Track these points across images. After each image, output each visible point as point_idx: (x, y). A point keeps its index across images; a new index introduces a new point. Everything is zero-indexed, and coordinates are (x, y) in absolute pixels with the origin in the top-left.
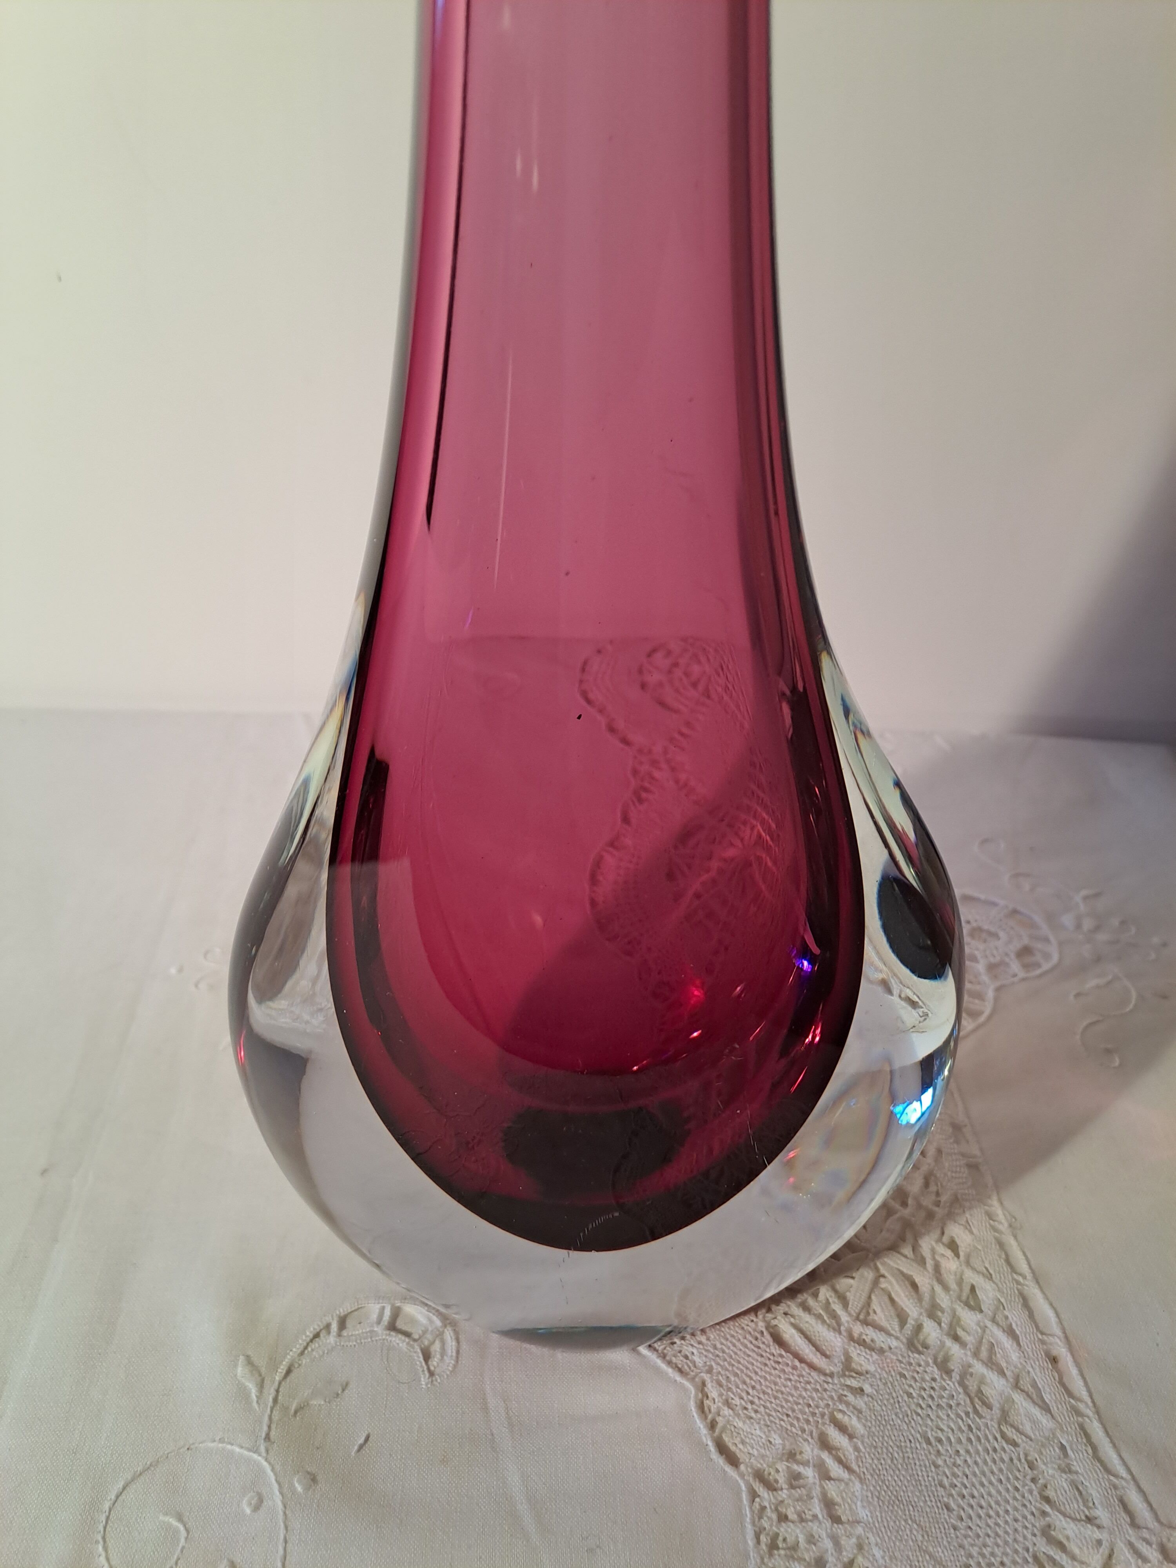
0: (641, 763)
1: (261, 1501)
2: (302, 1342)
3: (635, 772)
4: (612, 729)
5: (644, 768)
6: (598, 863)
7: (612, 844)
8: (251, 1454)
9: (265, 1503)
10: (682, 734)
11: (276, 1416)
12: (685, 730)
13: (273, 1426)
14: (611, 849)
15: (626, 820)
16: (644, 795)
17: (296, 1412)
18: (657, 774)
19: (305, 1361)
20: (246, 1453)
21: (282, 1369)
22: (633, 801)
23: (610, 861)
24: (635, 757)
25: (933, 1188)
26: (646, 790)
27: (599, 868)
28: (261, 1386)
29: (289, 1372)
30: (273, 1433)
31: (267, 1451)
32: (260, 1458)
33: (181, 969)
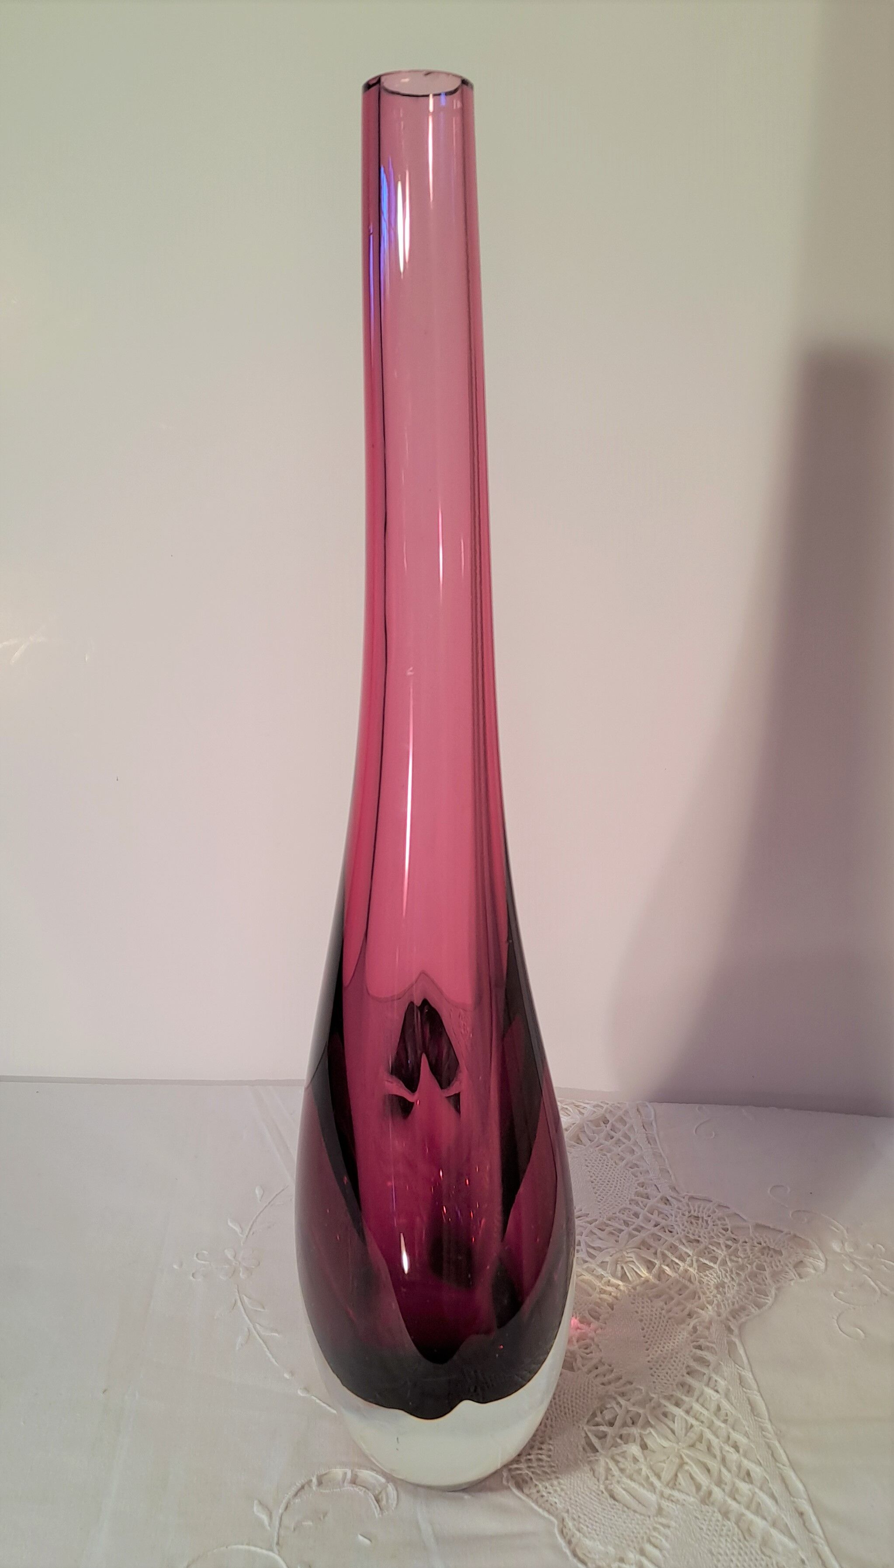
2: (294, 1491)
8: (268, 1552)
11: (282, 1532)
13: (281, 1537)
17: (294, 1529)
19: (297, 1501)
20: (265, 1552)
21: (283, 1506)
28: (270, 1515)
29: (287, 1508)
30: (281, 1541)
31: (278, 1550)
32: (274, 1554)
33: (181, 1265)
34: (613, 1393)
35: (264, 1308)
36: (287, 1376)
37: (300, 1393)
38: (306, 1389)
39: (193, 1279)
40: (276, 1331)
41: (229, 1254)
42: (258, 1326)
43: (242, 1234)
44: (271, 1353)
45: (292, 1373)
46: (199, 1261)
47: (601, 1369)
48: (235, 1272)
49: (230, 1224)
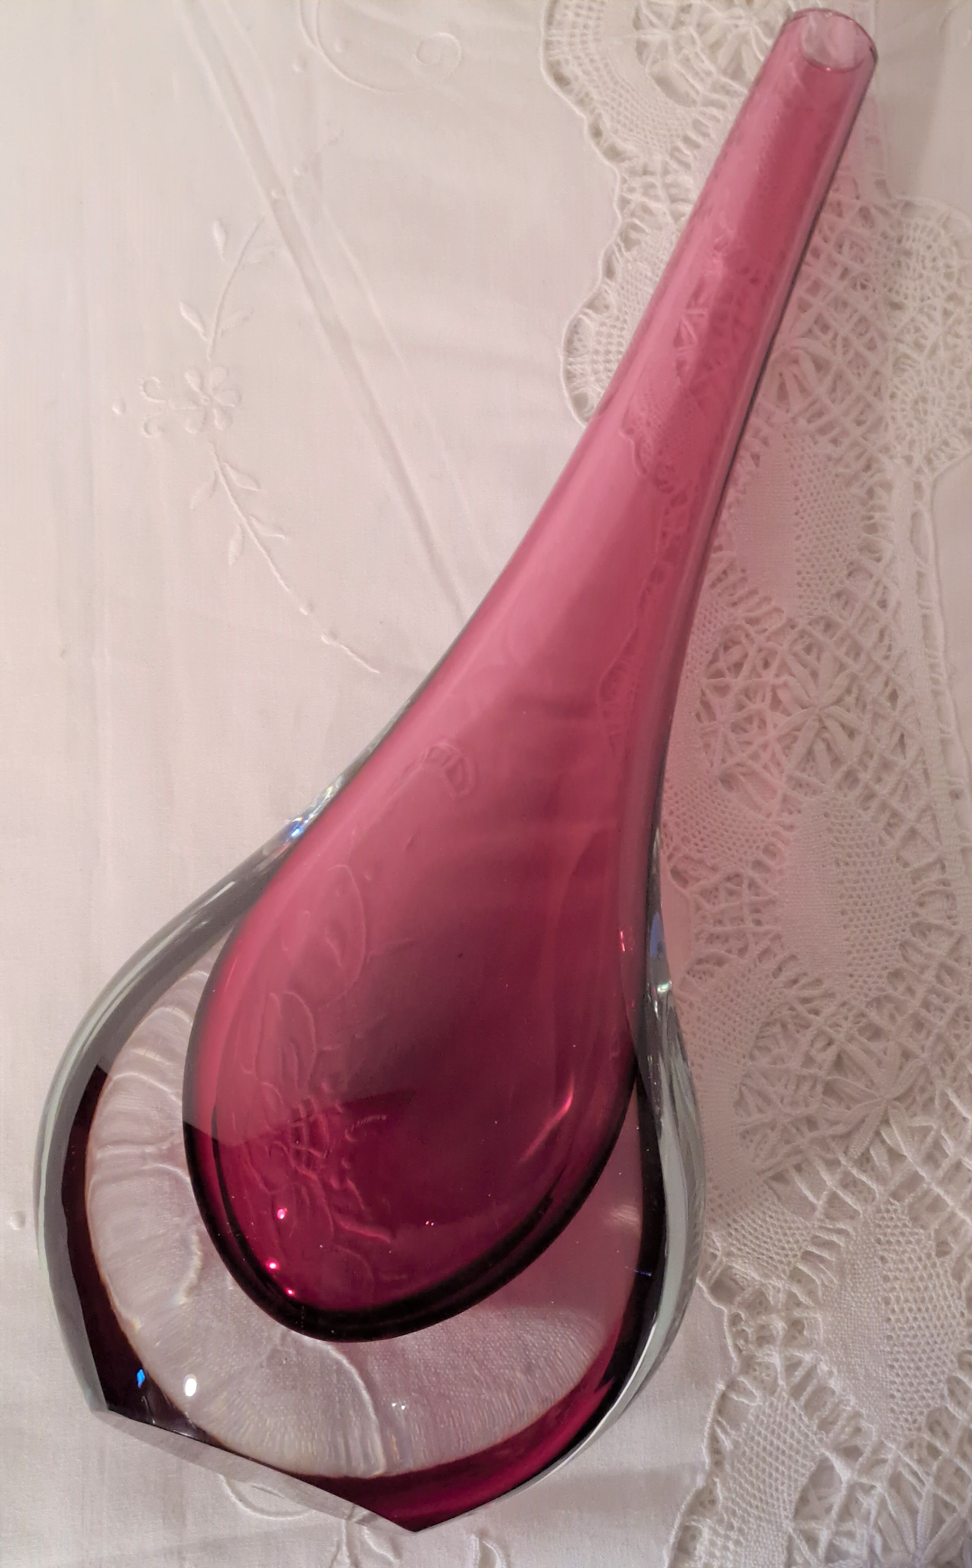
0: (632, 190)
3: (624, 202)
4: (597, 133)
5: (637, 198)
6: (575, 328)
7: (591, 305)
10: (687, 140)
12: (693, 135)
14: (590, 311)
15: (609, 272)
16: (634, 235)
18: (653, 205)
22: (618, 245)
23: (591, 324)
24: (624, 181)
25: (886, 642)
26: (634, 227)
27: (577, 333)
33: (124, 409)
34: (743, 622)
35: (259, 487)
36: (303, 611)
37: (324, 639)
38: (334, 635)
39: (147, 436)
40: (281, 529)
41: (192, 380)
42: (254, 522)
43: (205, 335)
44: (278, 571)
45: (311, 607)
46: (150, 400)
47: (733, 577)
48: (207, 418)
49: (184, 314)
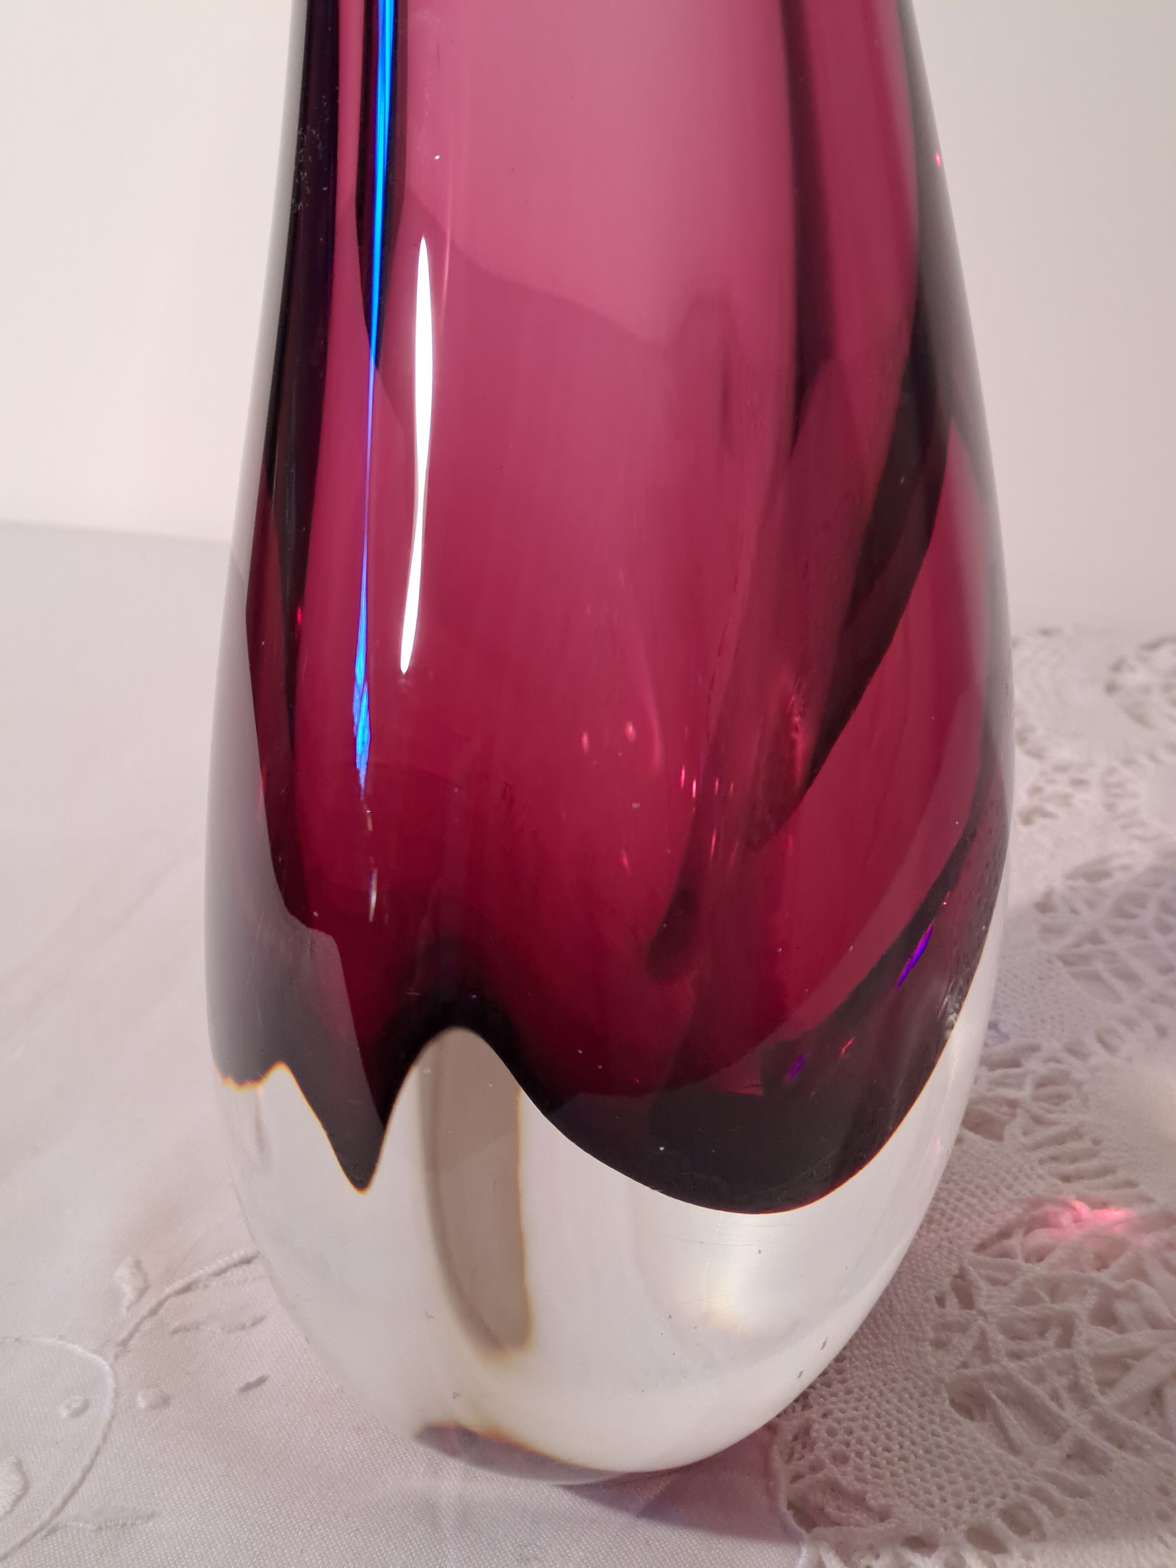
1: (85, 1406)
2: (221, 1263)
8: (94, 1356)
9: (89, 1411)
11: (147, 1326)
13: (137, 1336)
17: (176, 1331)
19: (215, 1283)
20: (89, 1355)
21: (178, 1284)
28: (142, 1293)
29: (187, 1289)
30: (132, 1344)
31: (116, 1357)
32: (104, 1363)
